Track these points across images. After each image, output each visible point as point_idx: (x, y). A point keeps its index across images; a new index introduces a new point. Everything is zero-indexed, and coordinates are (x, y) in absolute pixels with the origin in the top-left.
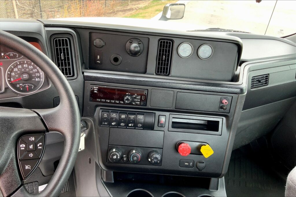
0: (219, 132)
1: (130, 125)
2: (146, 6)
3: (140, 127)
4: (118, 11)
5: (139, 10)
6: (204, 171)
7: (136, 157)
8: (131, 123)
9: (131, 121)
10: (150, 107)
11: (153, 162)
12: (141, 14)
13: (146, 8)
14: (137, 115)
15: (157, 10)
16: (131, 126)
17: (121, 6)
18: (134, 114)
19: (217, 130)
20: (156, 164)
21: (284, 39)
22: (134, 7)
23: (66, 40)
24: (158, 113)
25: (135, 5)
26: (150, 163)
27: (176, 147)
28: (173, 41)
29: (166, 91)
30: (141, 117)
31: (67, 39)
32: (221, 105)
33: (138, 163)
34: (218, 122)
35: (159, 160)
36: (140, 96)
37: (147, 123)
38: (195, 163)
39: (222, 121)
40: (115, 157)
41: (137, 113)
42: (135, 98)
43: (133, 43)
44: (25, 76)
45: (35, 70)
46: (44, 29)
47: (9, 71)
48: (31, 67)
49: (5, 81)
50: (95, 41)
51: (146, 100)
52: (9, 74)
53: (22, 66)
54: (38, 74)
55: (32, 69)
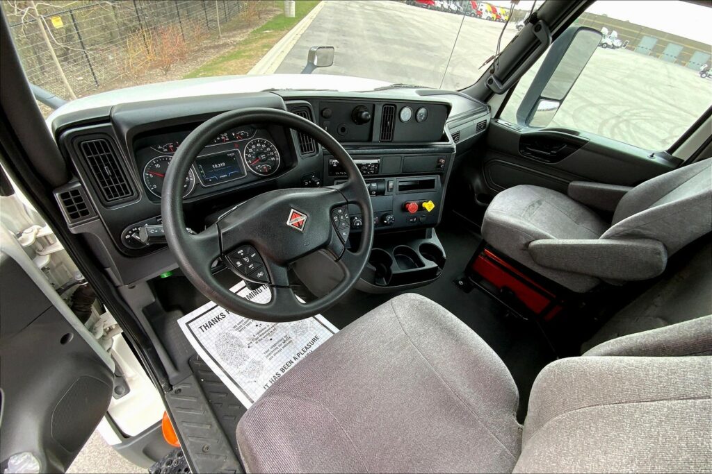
0: (435, 189)
2: (246, 39)
3: (374, 194)
4: (207, 48)
5: (238, 46)
6: (424, 223)
7: (375, 221)
10: (382, 174)
11: (389, 223)
12: (244, 51)
13: (246, 42)
15: (264, 46)
17: (209, 39)
18: (369, 183)
19: (433, 187)
21: (460, 92)
22: (229, 41)
24: (387, 179)
25: (229, 37)
26: (387, 224)
27: (404, 208)
28: (395, 106)
29: (395, 158)
30: (374, 185)
32: (439, 164)
34: (434, 180)
35: (393, 221)
36: (374, 166)
37: (379, 189)
38: (418, 219)
39: (437, 178)
40: (358, 224)
42: (370, 167)
43: (361, 110)
44: (263, 157)
45: (268, 149)
46: (284, 103)
47: (246, 153)
48: (264, 146)
49: (246, 164)
50: (324, 112)
51: (378, 168)
52: (247, 156)
53: (256, 146)
54: (272, 153)
55: (265, 149)
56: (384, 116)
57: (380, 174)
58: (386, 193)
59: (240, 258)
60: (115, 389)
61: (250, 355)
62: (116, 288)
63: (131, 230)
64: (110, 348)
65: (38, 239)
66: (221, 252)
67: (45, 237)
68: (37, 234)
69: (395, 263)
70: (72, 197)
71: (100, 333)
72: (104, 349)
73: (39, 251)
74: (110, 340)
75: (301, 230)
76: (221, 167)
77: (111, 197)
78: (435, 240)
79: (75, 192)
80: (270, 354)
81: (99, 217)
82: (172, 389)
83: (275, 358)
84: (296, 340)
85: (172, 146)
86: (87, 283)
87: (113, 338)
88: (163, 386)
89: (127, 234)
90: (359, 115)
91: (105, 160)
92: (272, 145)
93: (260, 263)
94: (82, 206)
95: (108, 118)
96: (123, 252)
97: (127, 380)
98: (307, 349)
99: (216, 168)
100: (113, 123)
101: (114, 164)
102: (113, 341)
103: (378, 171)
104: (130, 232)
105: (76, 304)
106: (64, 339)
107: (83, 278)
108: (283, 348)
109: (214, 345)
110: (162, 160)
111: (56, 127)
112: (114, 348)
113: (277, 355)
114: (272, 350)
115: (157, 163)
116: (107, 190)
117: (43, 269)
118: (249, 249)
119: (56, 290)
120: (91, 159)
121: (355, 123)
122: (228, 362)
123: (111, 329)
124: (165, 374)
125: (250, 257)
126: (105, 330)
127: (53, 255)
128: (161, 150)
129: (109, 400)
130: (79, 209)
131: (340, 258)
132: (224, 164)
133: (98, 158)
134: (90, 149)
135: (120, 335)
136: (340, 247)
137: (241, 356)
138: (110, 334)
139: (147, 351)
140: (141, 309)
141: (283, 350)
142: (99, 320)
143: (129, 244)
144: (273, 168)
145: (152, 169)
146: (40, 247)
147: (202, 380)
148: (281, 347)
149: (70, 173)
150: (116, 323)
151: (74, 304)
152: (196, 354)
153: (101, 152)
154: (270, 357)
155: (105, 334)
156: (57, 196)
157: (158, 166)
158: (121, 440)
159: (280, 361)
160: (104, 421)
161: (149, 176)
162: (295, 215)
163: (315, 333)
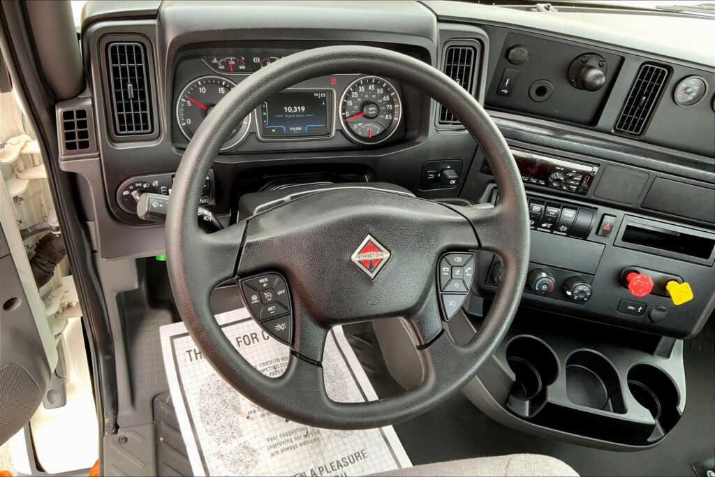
0: (709, 261)
1: (544, 225)
3: (563, 232)
6: (659, 324)
7: (546, 284)
8: (548, 222)
9: (549, 219)
10: (593, 197)
11: (576, 298)
14: (564, 209)
16: (546, 228)
18: (558, 206)
19: (706, 256)
20: (581, 301)
23: (469, 51)
24: (603, 209)
26: (570, 298)
27: (622, 278)
28: (671, 70)
29: (633, 173)
30: (569, 214)
31: (471, 49)
33: (547, 294)
34: (712, 242)
35: (586, 297)
36: (580, 176)
37: (578, 225)
38: (648, 309)
41: (564, 204)
42: (571, 178)
43: (590, 63)
44: (371, 110)
45: (386, 98)
46: (437, 27)
47: (346, 98)
48: (380, 91)
49: (337, 117)
50: (513, 51)
51: (589, 183)
52: (344, 104)
53: (366, 88)
54: (390, 106)
55: (381, 96)
56: (639, 83)
57: (590, 195)
58: (592, 236)
59: (259, 291)
60: (50, 392)
61: (244, 433)
62: (93, 252)
63: (133, 184)
64: (60, 334)
65: (21, 156)
66: (235, 273)
67: (32, 155)
68: (22, 149)
69: (561, 381)
70: (75, 120)
71: (55, 308)
72: (52, 333)
73: (18, 171)
74: (64, 321)
75: (372, 276)
76: (298, 113)
77: (122, 129)
78: (674, 366)
79: (82, 113)
80: (275, 446)
81: (99, 156)
82: (116, 432)
83: (280, 455)
84: (326, 441)
85: (233, 63)
86: (60, 232)
87: (69, 319)
88: (107, 421)
89: (127, 189)
90: (584, 70)
91: (132, 74)
92: (395, 93)
93: (286, 308)
94: (84, 135)
95: (155, 13)
96: (114, 212)
97: (67, 386)
98: (339, 465)
99: (288, 113)
100: (159, 20)
101: (141, 82)
102: (67, 323)
103: (587, 190)
104: (131, 187)
105: (40, 258)
106: (8, 305)
107: (58, 225)
108: (301, 445)
109: (198, 390)
110: (212, 83)
111: (87, 15)
112: (65, 334)
113: (287, 453)
114: (282, 440)
115: (203, 85)
116: (121, 117)
117: (16, 199)
118: (278, 279)
119: (21, 231)
120: (115, 70)
121: (571, 83)
122: (209, 427)
123: (69, 306)
124: (115, 405)
125: (275, 294)
126: (61, 304)
127: (33, 182)
128: (216, 66)
129: (37, 406)
130: (78, 138)
131: (427, 345)
132: (303, 109)
133: (124, 69)
134: (118, 54)
135: (80, 319)
136: (435, 325)
137: (231, 426)
138: (67, 313)
139: (104, 360)
140: (115, 294)
141: (299, 449)
142: (59, 287)
143: (123, 202)
144: (384, 132)
145: (194, 94)
146: (21, 166)
147: (161, 439)
148: (297, 442)
149: (84, 83)
150: (78, 300)
151: (36, 256)
152: (166, 392)
153: (131, 61)
154: (273, 450)
155: (61, 310)
156: (59, 112)
157: (203, 90)
158: (32, 471)
159: (287, 465)
160: (21, 434)
161: (186, 103)
162: (369, 248)
163: (364, 444)
